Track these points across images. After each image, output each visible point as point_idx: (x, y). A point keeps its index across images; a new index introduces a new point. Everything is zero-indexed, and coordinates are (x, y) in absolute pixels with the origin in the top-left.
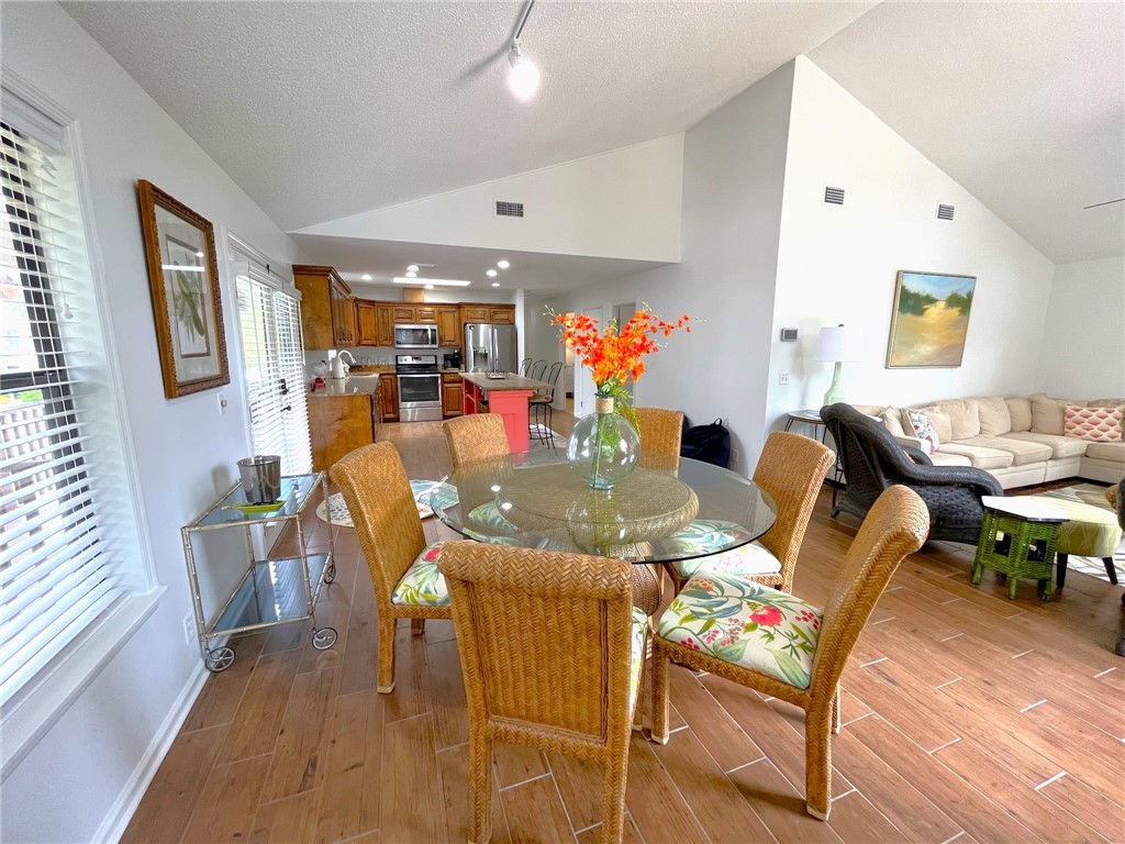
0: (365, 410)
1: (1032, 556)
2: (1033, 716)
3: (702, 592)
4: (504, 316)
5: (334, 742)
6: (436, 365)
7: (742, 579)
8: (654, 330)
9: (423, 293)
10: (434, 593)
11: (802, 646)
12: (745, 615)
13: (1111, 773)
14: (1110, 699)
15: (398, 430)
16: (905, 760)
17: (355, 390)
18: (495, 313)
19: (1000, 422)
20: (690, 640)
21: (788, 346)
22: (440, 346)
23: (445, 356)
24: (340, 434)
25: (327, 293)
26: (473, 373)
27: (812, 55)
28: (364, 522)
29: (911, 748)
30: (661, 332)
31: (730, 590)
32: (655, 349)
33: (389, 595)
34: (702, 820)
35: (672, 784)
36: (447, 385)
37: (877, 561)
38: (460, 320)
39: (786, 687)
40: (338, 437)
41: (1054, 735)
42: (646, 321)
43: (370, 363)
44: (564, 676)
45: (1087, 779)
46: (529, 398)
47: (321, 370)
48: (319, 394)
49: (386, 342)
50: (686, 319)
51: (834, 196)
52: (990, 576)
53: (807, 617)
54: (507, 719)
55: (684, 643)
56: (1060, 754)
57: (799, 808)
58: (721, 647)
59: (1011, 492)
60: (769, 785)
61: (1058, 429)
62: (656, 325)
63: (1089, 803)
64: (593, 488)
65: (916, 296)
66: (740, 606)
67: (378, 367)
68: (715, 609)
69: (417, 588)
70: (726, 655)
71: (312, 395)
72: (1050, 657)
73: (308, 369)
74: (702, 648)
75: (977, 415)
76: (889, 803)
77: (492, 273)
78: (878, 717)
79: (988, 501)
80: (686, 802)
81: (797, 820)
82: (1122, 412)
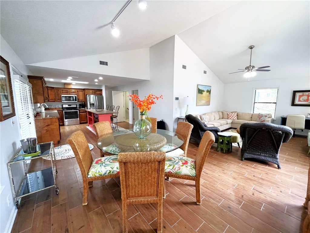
0: (57, 122)
1: (227, 144)
2: (231, 175)
3: (170, 160)
4: (99, 93)
5: (72, 222)
6: (76, 107)
7: (178, 156)
8: (154, 98)
9: (71, 85)
10: (101, 172)
11: (193, 167)
12: (181, 163)
13: (244, 182)
14: (242, 169)
15: (64, 128)
16: (212, 189)
17: (48, 116)
18: (96, 92)
19: (217, 117)
20: (170, 171)
21: (177, 101)
22: (78, 101)
23: (80, 104)
24: (47, 131)
25: (41, 85)
26: (90, 109)
27: (178, 35)
28: (78, 154)
29: (213, 186)
30: (156, 99)
31: (176, 159)
32: (155, 103)
33: (87, 175)
34: (177, 212)
35: (168, 206)
36: (81, 113)
37: (207, 146)
38: (84, 94)
39: (191, 177)
40: (46, 132)
41: (235, 178)
42: (152, 96)
43: (52, 107)
44: (148, 183)
45: (241, 184)
46: (111, 116)
47: (39, 110)
48: (38, 118)
49: (59, 100)
50: (162, 96)
51: (184, 67)
52: (220, 149)
53: (192, 162)
54: (132, 198)
55: (168, 172)
56: (236, 180)
57: (195, 204)
58: (177, 171)
59: (222, 131)
60: (189, 201)
61: (227, 118)
62: (155, 97)
63: (242, 188)
64: (141, 138)
65: (201, 90)
66: (179, 162)
67: (56, 108)
68: (174, 163)
69: (95, 172)
70: (178, 173)
71: (36, 118)
72: (232, 163)
73: (35, 110)
74: (173, 172)
75: (213, 116)
76: (211, 198)
77: (96, 80)
78: (206, 182)
79: (219, 133)
80: (172, 209)
81: (195, 206)
82: (237, 114)
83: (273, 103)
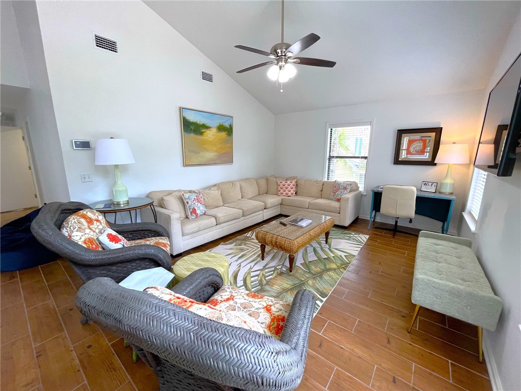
21: (82, 151)
61: (276, 192)
65: (195, 124)
82: (296, 182)
83: (362, 157)
